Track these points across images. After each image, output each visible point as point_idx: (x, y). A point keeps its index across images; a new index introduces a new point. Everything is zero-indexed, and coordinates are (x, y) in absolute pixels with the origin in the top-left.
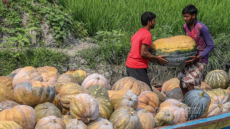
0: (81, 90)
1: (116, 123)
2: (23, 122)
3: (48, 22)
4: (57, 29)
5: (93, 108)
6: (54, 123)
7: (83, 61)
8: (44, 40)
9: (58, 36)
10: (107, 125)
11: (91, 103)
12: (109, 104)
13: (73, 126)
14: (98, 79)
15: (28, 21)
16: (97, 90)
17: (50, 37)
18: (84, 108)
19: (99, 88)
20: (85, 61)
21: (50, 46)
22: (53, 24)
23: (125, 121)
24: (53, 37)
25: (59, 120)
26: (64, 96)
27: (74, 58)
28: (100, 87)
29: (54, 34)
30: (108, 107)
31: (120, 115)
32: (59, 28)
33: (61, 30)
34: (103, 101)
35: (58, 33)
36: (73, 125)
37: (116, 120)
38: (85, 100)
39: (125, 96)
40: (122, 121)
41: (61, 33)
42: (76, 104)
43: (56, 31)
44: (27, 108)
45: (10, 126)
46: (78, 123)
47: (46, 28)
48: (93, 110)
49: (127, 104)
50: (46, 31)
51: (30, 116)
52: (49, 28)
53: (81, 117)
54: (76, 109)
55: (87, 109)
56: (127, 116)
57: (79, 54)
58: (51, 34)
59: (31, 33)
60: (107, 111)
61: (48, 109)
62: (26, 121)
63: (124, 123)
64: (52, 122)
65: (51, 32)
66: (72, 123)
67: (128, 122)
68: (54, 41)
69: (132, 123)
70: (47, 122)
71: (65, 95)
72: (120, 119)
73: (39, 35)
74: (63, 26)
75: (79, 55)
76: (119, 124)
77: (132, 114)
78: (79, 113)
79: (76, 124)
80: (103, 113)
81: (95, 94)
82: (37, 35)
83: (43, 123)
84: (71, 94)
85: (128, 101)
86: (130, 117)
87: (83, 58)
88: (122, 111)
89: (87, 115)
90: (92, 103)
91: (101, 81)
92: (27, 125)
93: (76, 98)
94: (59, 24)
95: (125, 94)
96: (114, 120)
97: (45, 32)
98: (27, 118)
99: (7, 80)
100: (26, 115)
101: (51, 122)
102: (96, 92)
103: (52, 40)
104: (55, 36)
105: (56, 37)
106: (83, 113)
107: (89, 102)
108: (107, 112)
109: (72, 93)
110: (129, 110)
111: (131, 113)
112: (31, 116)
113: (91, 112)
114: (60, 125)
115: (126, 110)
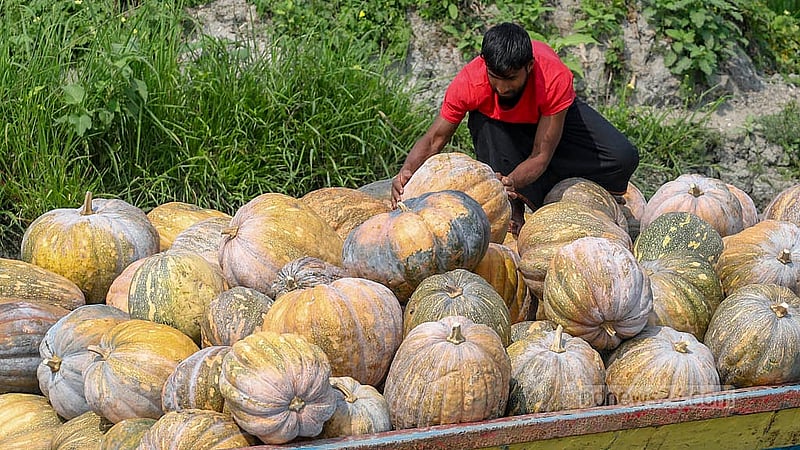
0: (590, 228)
1: (724, 345)
2: (343, 338)
3: (650, 13)
4: (682, 40)
5: (623, 291)
6: (455, 341)
7: (770, 153)
8: (633, 81)
9: (685, 64)
10: (687, 352)
11: (615, 269)
12: (703, 277)
13: (541, 357)
14: (697, 192)
15: (577, 12)
16: (673, 229)
17: (659, 67)
18: (589, 288)
19: (682, 225)
20: (781, 151)
21: (658, 101)
22: (668, 22)
23: (756, 338)
24: (670, 67)
25: (476, 331)
26: (532, 251)
27: (740, 140)
28: (688, 218)
29: (673, 58)
30: (700, 288)
31: (737, 315)
32: (689, 37)
33: (699, 41)
34: (682, 268)
35: (686, 53)
36: (541, 354)
37: (724, 333)
38: (592, 260)
39: (766, 248)
40: (746, 338)
41: (696, 51)
42: (560, 277)
43: (679, 47)
44: (363, 288)
45: (276, 351)
46: (563, 343)
47: (643, 38)
48: (622, 296)
49: (772, 275)
50: (643, 47)
51: (371, 320)
52: (655, 37)
53: (582, 324)
54: (560, 294)
55: (601, 292)
56: (764, 317)
57: (759, 126)
58: (659, 60)
59: (587, 57)
60: (696, 303)
61: (455, 291)
62: (355, 336)
63: (754, 346)
64: (448, 338)
65: (661, 52)
66: (541, 346)
67: (768, 341)
68: (674, 82)
69: (784, 345)
70: (430, 340)
71: (534, 246)
72: (735, 330)
73: (612, 62)
74: (705, 28)
75: (756, 130)
76: (736, 351)
77: (785, 313)
78: (571, 307)
79: (557, 350)
80: (679, 311)
81: (665, 244)
82: (606, 64)
83: (417, 342)
84: (555, 242)
85: (775, 264)
86: (774, 322)
87: (772, 142)
88: (745, 302)
89: (603, 317)
90: (620, 269)
91: (706, 200)
92: (359, 350)
93: (562, 253)
94: (690, 19)
95: (765, 239)
96: (718, 334)
97: (641, 50)
98: (360, 327)
99: (339, 199)
100: (356, 316)
101: (444, 339)
102: (667, 239)
103: (664, 80)
104: (674, 65)
105: (678, 70)
106: (584, 310)
107: (609, 264)
108: (694, 308)
109: (557, 236)
110: (774, 298)
111: (779, 308)
112: (376, 318)
113: (614, 304)
114: (476, 349)
115: (760, 297)
